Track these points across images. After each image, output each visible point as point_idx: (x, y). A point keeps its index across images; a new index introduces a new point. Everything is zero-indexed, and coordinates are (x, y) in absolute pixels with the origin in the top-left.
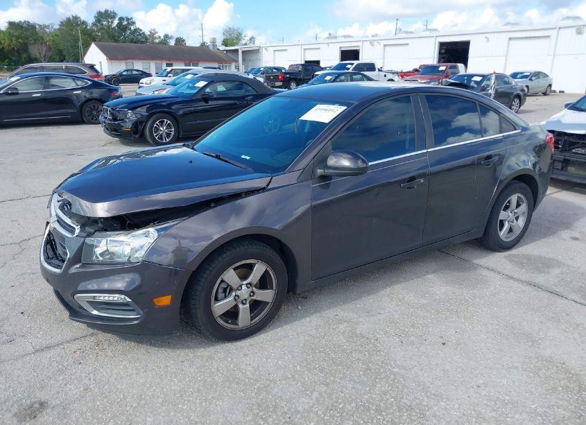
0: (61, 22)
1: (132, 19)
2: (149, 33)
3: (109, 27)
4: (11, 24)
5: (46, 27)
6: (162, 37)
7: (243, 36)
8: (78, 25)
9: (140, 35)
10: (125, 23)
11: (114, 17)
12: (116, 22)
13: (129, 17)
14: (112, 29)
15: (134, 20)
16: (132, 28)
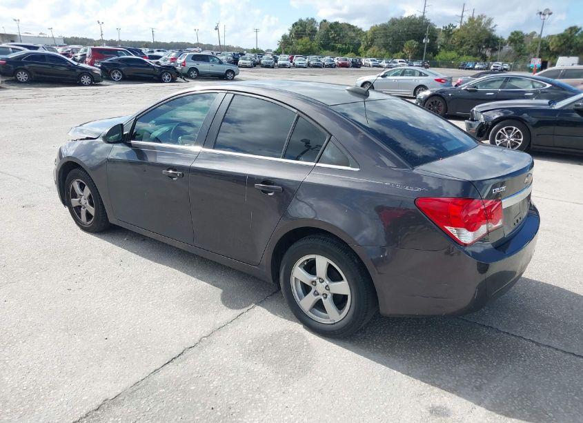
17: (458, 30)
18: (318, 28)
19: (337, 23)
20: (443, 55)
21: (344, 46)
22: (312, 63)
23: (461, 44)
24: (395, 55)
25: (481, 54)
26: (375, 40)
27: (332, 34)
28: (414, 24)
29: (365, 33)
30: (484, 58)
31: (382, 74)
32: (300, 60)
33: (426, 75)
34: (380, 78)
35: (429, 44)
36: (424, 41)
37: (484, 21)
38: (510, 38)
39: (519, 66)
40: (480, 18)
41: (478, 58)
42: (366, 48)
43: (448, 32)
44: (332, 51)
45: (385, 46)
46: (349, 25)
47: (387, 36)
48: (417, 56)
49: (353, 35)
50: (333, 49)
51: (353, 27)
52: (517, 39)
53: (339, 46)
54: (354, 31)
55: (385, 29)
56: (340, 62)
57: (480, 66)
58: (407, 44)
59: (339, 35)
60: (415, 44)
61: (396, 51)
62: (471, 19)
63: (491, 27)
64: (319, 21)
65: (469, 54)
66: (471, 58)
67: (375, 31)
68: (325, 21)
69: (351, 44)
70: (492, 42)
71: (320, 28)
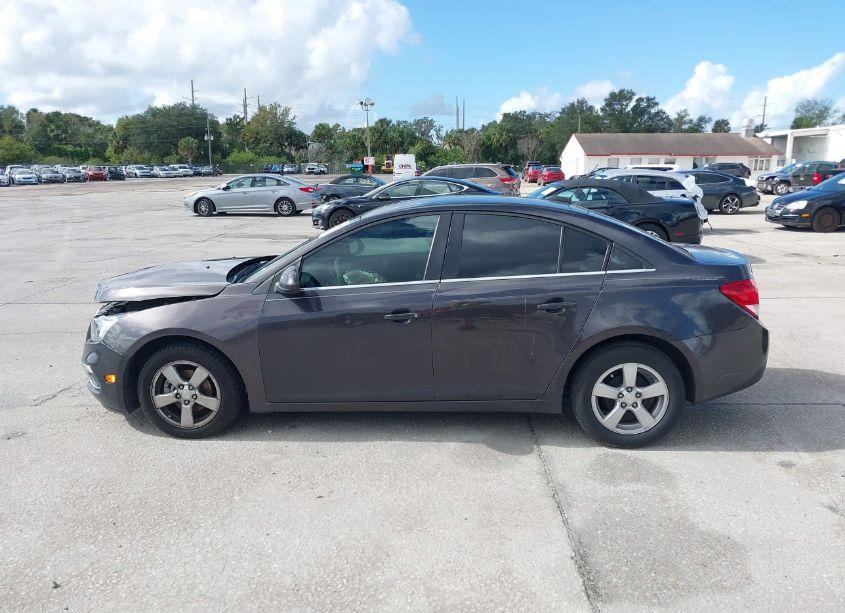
0: (563, 110)
1: (654, 98)
2: (676, 117)
3: (621, 111)
4: (506, 116)
5: (548, 116)
6: (695, 120)
7: (831, 111)
8: (582, 111)
9: (663, 119)
10: (644, 104)
11: (630, 99)
12: (633, 103)
13: (652, 96)
14: (625, 114)
15: (656, 100)
16: (653, 111)
17: (249, 123)
18: (24, 121)
19: (57, 114)
20: (235, 156)
21: (78, 149)
22: (44, 176)
23: (257, 141)
24: (167, 159)
25: (285, 154)
26: (130, 138)
27: (52, 131)
28: (186, 115)
29: (110, 129)
30: (291, 159)
31: (224, 185)
32: (23, 173)
33: (285, 184)
34: (222, 191)
35: (213, 142)
36: (206, 138)
37: (280, 111)
38: (315, 132)
39: (337, 168)
40: (274, 107)
41: (284, 159)
42: (119, 150)
43: (234, 125)
44: (60, 156)
45: (148, 146)
46: (78, 116)
47: (147, 132)
48: (200, 159)
49: (90, 131)
50: (60, 153)
51: (86, 119)
52: (324, 133)
53: (70, 148)
54: (90, 126)
55: (143, 122)
56: (90, 173)
57: (290, 169)
58: (182, 142)
59: (65, 131)
60: (193, 141)
61: (168, 154)
62: (262, 109)
63: (289, 119)
64: (23, 110)
65: (270, 154)
66: (273, 159)
67: (126, 124)
68: (35, 111)
69: (89, 145)
70: (296, 139)
71: (28, 121)
